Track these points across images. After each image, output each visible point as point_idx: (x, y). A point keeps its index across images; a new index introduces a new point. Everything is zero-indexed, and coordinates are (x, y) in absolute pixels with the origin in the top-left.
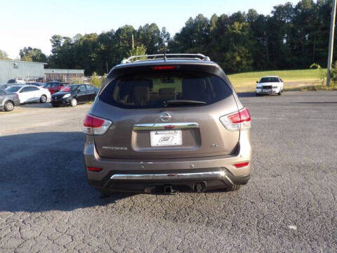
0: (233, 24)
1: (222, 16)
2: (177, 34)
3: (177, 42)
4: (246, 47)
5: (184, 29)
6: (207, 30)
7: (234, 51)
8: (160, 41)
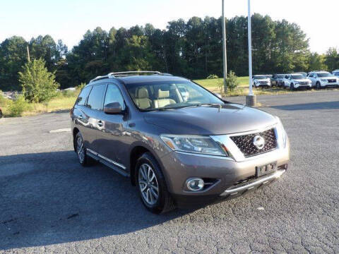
0: (132, 37)
1: (120, 30)
2: (75, 47)
3: (76, 55)
4: (146, 60)
5: (82, 41)
6: (106, 43)
7: (134, 64)
8: (57, 54)
